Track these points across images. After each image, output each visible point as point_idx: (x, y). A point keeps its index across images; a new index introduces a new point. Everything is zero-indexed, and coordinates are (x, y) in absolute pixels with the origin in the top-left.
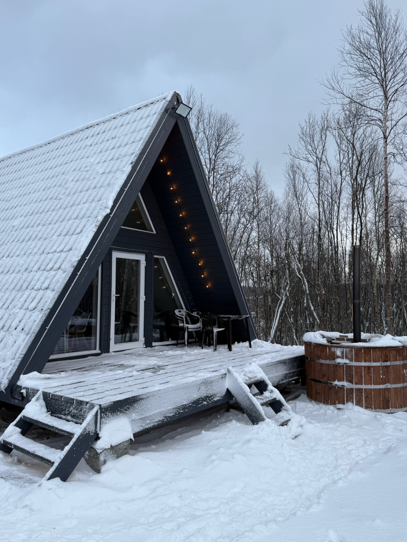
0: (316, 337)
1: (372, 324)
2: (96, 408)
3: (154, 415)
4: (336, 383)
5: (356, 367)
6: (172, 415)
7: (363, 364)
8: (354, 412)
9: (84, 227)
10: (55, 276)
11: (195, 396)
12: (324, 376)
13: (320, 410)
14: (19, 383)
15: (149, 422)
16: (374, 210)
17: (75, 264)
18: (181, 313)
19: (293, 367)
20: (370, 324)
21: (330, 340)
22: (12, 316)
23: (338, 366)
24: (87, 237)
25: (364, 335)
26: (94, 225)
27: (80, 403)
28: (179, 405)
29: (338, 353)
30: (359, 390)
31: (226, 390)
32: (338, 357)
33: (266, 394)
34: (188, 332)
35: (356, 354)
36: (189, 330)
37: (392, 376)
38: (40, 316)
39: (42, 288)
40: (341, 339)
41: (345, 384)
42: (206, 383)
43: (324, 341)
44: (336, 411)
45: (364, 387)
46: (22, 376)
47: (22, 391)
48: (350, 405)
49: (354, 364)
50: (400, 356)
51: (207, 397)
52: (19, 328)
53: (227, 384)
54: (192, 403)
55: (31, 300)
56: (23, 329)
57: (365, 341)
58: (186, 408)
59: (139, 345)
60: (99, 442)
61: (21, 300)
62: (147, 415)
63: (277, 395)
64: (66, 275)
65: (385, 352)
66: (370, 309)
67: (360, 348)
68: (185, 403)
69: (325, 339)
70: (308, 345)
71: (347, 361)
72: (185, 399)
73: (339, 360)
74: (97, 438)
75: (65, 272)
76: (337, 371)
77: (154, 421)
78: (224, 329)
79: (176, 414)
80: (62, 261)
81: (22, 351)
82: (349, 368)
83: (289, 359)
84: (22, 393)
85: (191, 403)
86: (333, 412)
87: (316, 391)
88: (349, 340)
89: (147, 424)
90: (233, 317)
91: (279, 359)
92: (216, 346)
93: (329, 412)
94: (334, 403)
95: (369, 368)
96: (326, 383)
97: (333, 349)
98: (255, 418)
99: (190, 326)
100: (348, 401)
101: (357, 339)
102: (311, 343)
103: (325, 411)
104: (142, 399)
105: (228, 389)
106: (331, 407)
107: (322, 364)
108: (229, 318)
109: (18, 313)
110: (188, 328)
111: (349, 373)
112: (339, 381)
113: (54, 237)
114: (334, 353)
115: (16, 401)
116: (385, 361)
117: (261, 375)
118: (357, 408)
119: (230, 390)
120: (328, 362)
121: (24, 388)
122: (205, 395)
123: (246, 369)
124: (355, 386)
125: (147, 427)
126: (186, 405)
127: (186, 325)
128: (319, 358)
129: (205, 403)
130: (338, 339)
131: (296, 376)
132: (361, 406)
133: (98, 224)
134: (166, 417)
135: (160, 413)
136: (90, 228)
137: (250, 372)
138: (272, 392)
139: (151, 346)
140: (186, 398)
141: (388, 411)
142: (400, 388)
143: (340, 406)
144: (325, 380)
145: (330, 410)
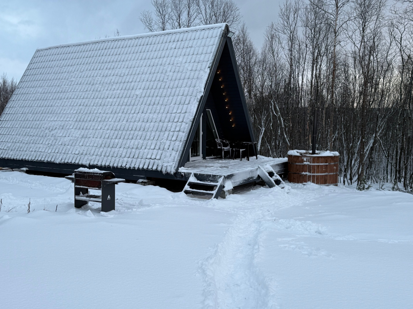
0: (294, 152)
1: (320, 146)
2: (223, 177)
3: (237, 181)
4: (303, 173)
5: (313, 166)
7: (316, 164)
8: (311, 185)
9: (190, 101)
10: (181, 126)
11: (248, 176)
12: (298, 170)
13: (295, 186)
14: (179, 171)
16: (326, 67)
17: (192, 120)
18: (218, 141)
19: (282, 168)
20: (319, 145)
21: (301, 154)
22: (162, 144)
23: (305, 165)
24: (194, 107)
25: (317, 152)
26: (196, 101)
27: (215, 176)
28: (244, 179)
29: (305, 159)
30: (314, 176)
31: (257, 176)
32: (305, 161)
33: (274, 177)
34: (224, 151)
35: (313, 160)
36: (225, 150)
37: (328, 170)
38: (181, 143)
39: (176, 131)
40: (306, 153)
41: (308, 173)
42: (252, 171)
43: (298, 154)
44: (303, 186)
45: (316, 174)
46: (179, 168)
47: (182, 174)
48: (309, 182)
49: (312, 164)
50: (333, 160)
51: (252, 177)
52: (171, 148)
53: (258, 173)
54: (248, 179)
55: (171, 136)
56: (173, 149)
57: (317, 154)
58: (246, 181)
59: (200, 158)
60: (225, 188)
61: (165, 136)
63: (279, 178)
64: (189, 126)
65: (326, 158)
66: (320, 135)
67: (315, 157)
69: (299, 153)
70: (290, 157)
71: (309, 163)
73: (305, 163)
74: (224, 187)
75: (187, 124)
76: (304, 168)
78: (245, 149)
79: (243, 182)
80: (183, 118)
81: (177, 158)
82: (310, 166)
83: (281, 164)
84: (182, 175)
86: (301, 186)
87: (294, 178)
88: (310, 154)
89: (236, 185)
90: (250, 143)
91: (276, 163)
92: (241, 159)
93: (300, 186)
94: (302, 182)
95: (318, 166)
96: (299, 173)
97: (302, 158)
98: (271, 186)
99: (225, 148)
100: (308, 181)
101: (314, 153)
102: (292, 155)
103: (298, 186)
104: (234, 175)
105: (258, 175)
106: (301, 184)
107: (297, 165)
108: (248, 143)
109: (166, 142)
110: (224, 149)
111: (309, 168)
112: (305, 172)
113: (172, 105)
114: (303, 160)
115: (178, 178)
116: (326, 163)
117: (271, 169)
118: (313, 184)
119: (260, 175)
120: (300, 164)
121: (183, 173)
123: (265, 167)
124: (312, 174)
126: (246, 179)
127: (223, 148)
128: (295, 162)
129: (251, 180)
130: (304, 153)
131: (283, 172)
132: (314, 183)
133: (199, 100)
134: (240, 183)
136: (194, 102)
137: (266, 168)
138: (276, 176)
139: (205, 159)
140: (246, 177)
141: (326, 185)
142: (332, 175)
143: (305, 183)
144: (298, 172)
145: (300, 185)
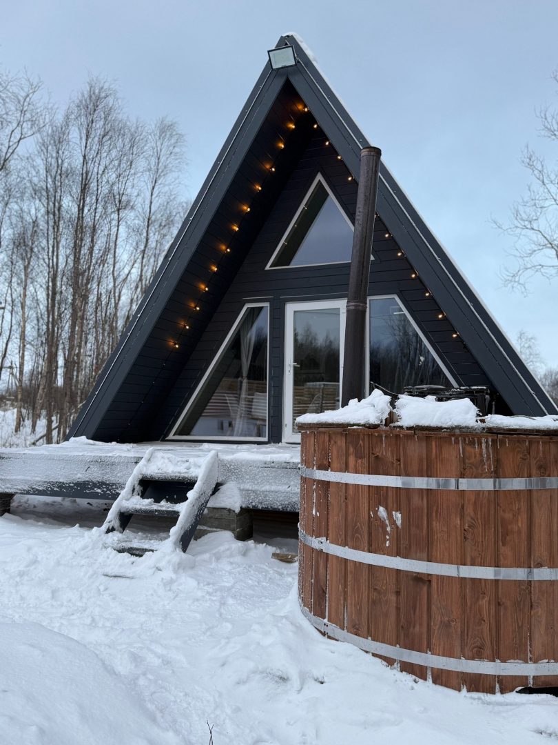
3: (16, 480)
6: (41, 488)
15: (10, 486)
28: (52, 480)
42: (102, 462)
54: (75, 484)
58: (65, 488)
62: (8, 478)
68: (61, 480)
72: (62, 475)
77: (16, 487)
79: (47, 490)
85: (73, 483)
89: (7, 488)
104: (3, 458)
122: (100, 479)
125: (7, 491)
126: (63, 483)
129: (99, 491)
134: (33, 488)
135: (26, 482)
140: (64, 475)
